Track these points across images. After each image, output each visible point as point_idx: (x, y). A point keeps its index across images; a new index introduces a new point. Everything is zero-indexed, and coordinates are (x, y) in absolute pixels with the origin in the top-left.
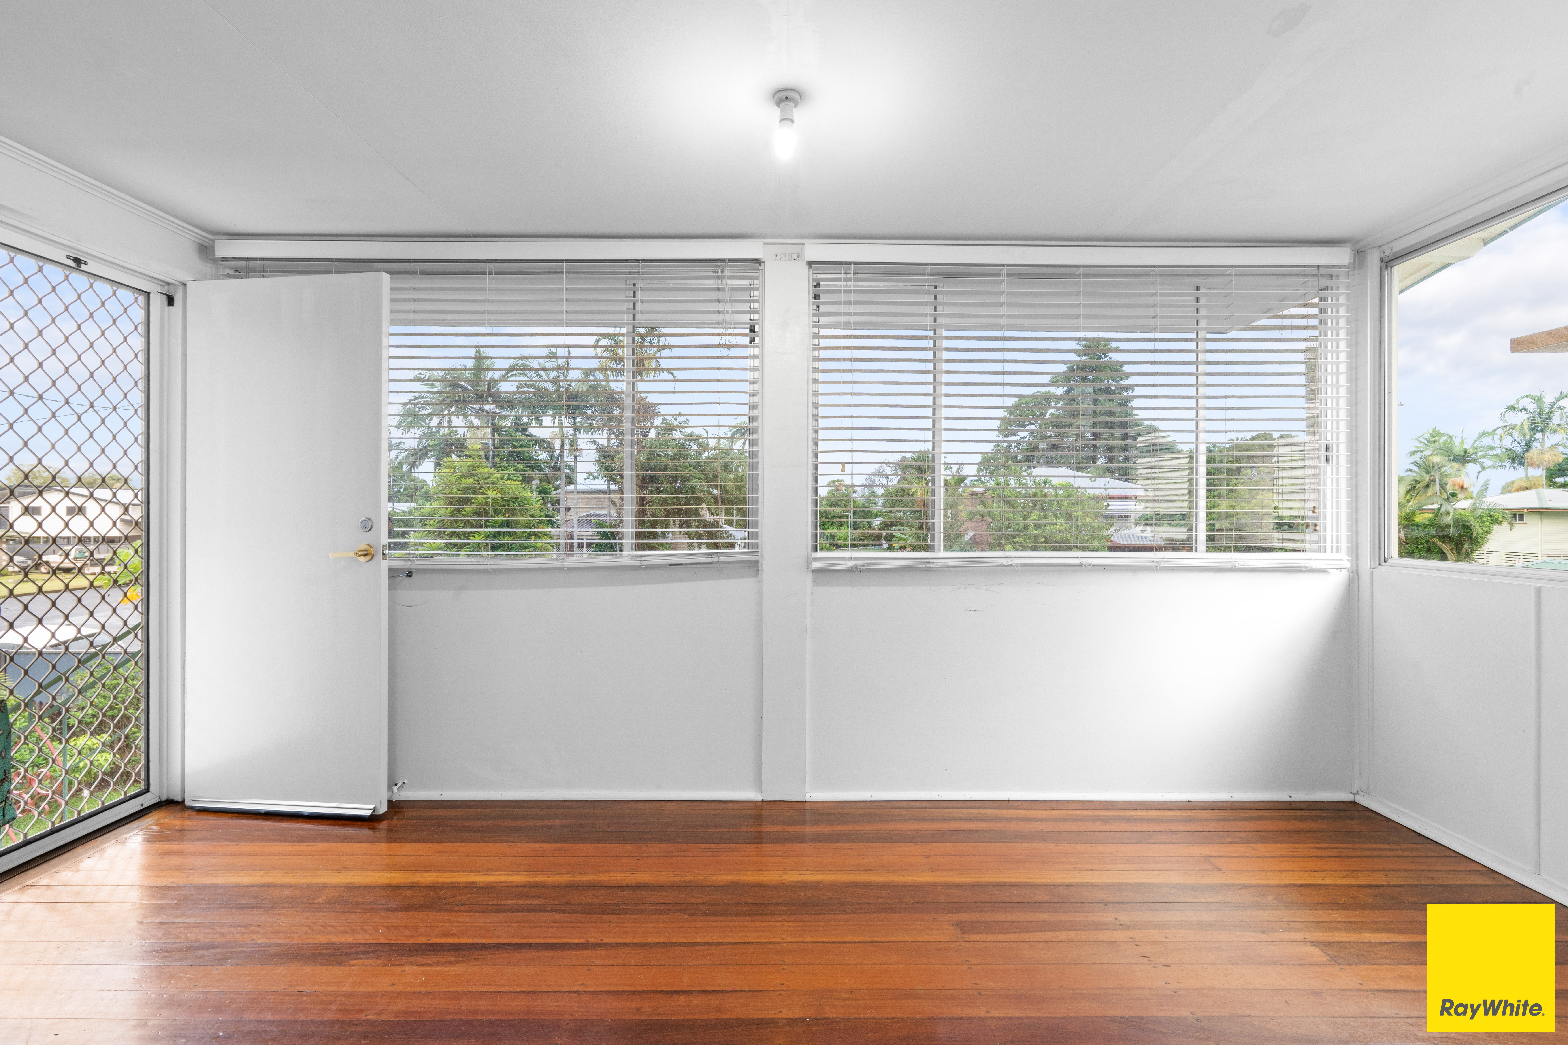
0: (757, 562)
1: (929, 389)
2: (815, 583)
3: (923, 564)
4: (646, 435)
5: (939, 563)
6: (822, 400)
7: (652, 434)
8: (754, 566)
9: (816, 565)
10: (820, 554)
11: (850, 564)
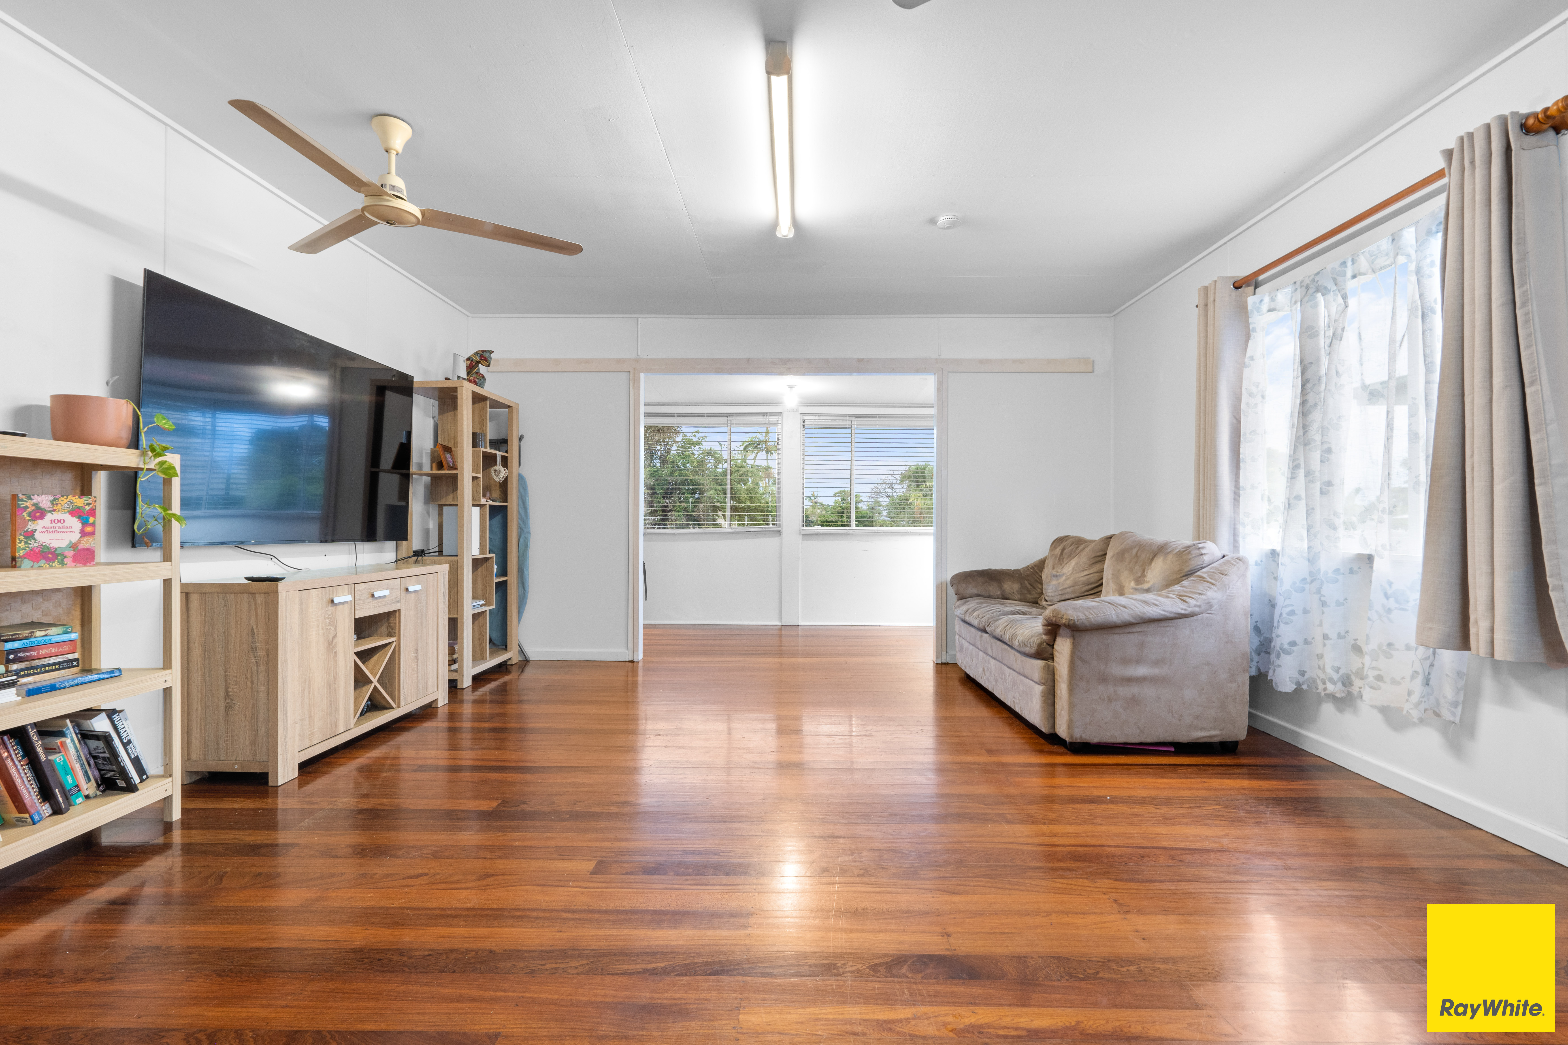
0: (780, 531)
1: (849, 463)
2: (803, 540)
3: (845, 531)
4: (668, 452)
5: (851, 531)
6: (805, 476)
7: (674, 451)
8: (779, 532)
9: (803, 532)
10: (805, 528)
11: (816, 532)
